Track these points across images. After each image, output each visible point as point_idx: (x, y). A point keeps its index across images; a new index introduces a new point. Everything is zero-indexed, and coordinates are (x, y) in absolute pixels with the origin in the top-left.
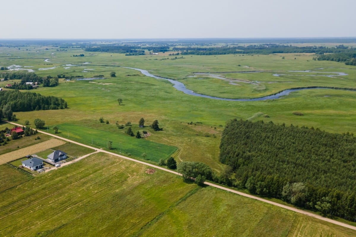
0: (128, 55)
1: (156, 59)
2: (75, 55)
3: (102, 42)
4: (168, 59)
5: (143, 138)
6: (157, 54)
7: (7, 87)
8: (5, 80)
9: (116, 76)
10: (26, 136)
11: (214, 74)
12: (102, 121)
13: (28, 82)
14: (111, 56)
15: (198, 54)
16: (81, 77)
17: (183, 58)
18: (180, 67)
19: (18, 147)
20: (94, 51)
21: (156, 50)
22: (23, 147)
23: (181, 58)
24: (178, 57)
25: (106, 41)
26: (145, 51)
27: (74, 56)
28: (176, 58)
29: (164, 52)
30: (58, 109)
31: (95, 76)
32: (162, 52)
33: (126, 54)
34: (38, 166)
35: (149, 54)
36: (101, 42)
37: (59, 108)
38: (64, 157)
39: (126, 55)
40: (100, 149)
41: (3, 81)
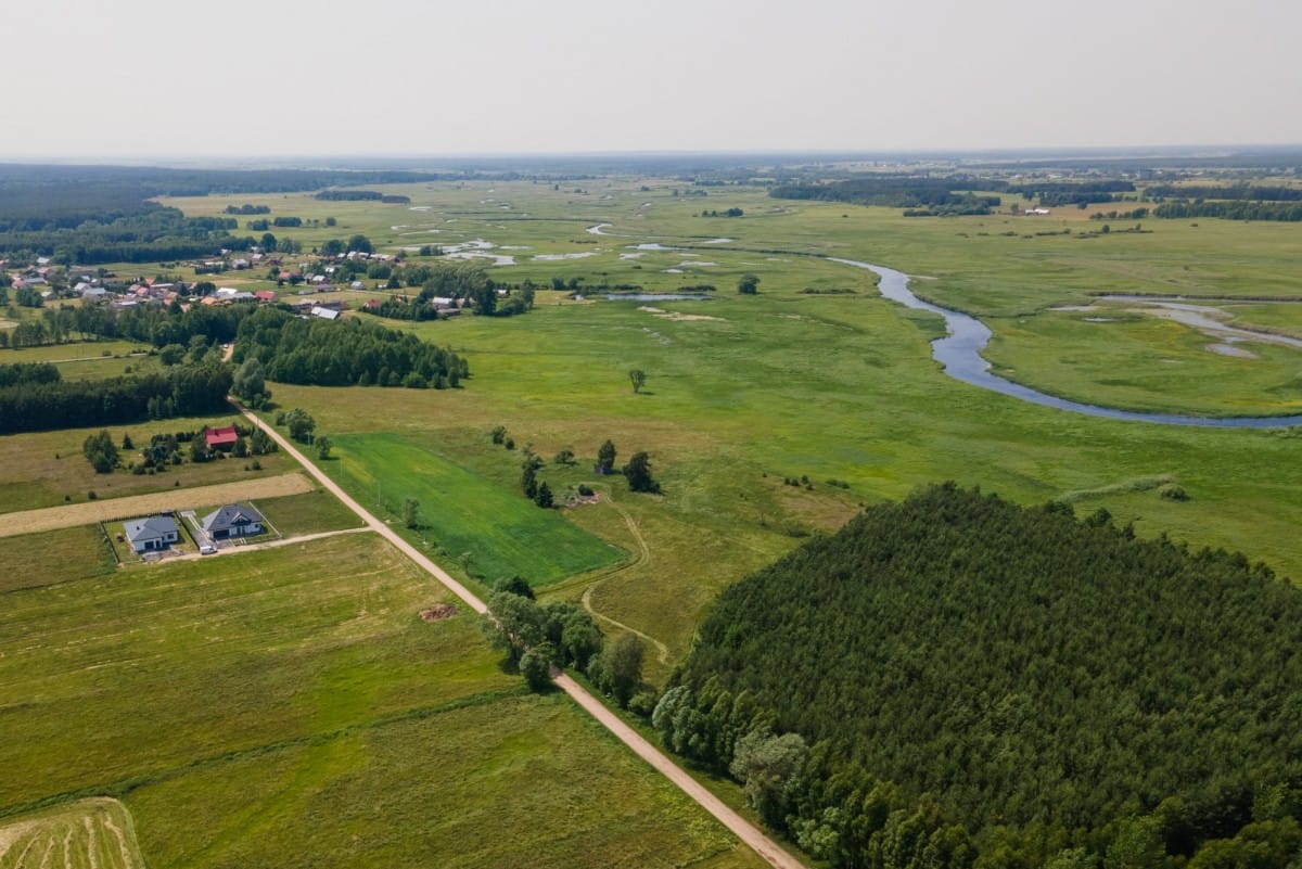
0: (915, 215)
1: (1010, 234)
2: (710, 212)
3: (876, 165)
4: (1067, 232)
5: (557, 507)
6: (1045, 211)
7: (365, 310)
8: (389, 287)
9: (758, 290)
10: (237, 456)
11: (1193, 304)
12: (498, 437)
13: (441, 296)
14: (845, 216)
15: (1237, 217)
16: (631, 288)
17: (1143, 232)
18: (1072, 269)
19: (177, 484)
20: (801, 197)
21: (1055, 195)
22: (190, 486)
23: (1130, 231)
24: (1114, 225)
25: (904, 158)
26: (1003, 201)
27: (705, 214)
28: (1106, 230)
29: (1084, 207)
30: (425, 387)
31: (683, 289)
32: (1076, 206)
33: (906, 209)
34: (154, 541)
35: (1010, 211)
36: (871, 163)
37: (431, 383)
38: (250, 528)
39: (906, 214)
40: (382, 520)
41: (383, 289)
